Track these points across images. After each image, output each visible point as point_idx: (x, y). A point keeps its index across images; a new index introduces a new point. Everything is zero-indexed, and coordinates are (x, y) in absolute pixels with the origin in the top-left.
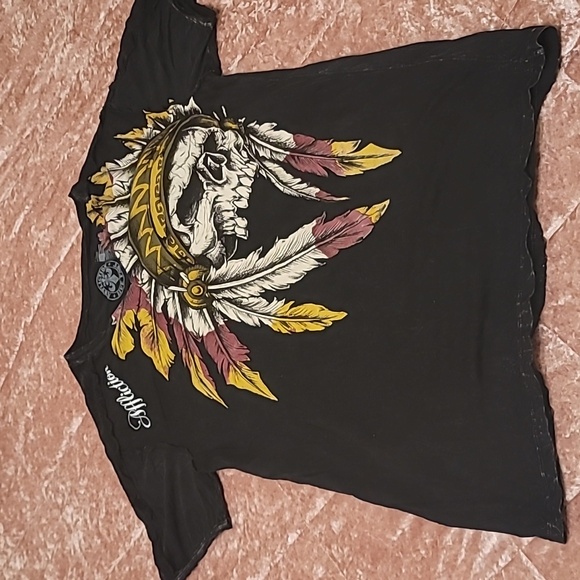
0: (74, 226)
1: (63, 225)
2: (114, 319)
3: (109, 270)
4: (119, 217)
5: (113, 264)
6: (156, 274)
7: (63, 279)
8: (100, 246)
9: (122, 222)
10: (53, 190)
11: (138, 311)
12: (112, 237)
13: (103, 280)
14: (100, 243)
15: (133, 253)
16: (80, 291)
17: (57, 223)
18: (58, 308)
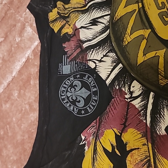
0: (31, 39)
1: (18, 39)
2: (83, 138)
3: (77, 83)
4: (94, 22)
5: (82, 76)
6: (158, 86)
7: (16, 94)
8: (64, 57)
9: (99, 28)
10: (6, 9)
11: (123, 131)
12: (85, 45)
13: (69, 94)
14: (66, 53)
15: (117, 62)
16: (36, 106)
17: (11, 38)
18: (9, 124)
